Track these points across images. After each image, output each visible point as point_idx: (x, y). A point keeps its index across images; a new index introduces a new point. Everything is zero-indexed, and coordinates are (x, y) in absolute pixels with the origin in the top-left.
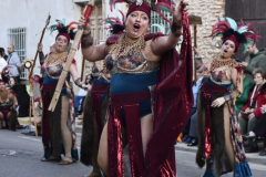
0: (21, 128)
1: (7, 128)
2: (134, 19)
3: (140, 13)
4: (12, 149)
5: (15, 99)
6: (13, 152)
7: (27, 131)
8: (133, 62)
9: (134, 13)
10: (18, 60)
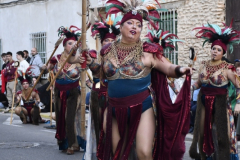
0: (44, 122)
1: (30, 122)
2: (130, 27)
3: (135, 21)
4: (36, 142)
5: (38, 96)
6: (37, 144)
7: (48, 125)
8: (136, 69)
9: (130, 21)
10: (40, 61)
